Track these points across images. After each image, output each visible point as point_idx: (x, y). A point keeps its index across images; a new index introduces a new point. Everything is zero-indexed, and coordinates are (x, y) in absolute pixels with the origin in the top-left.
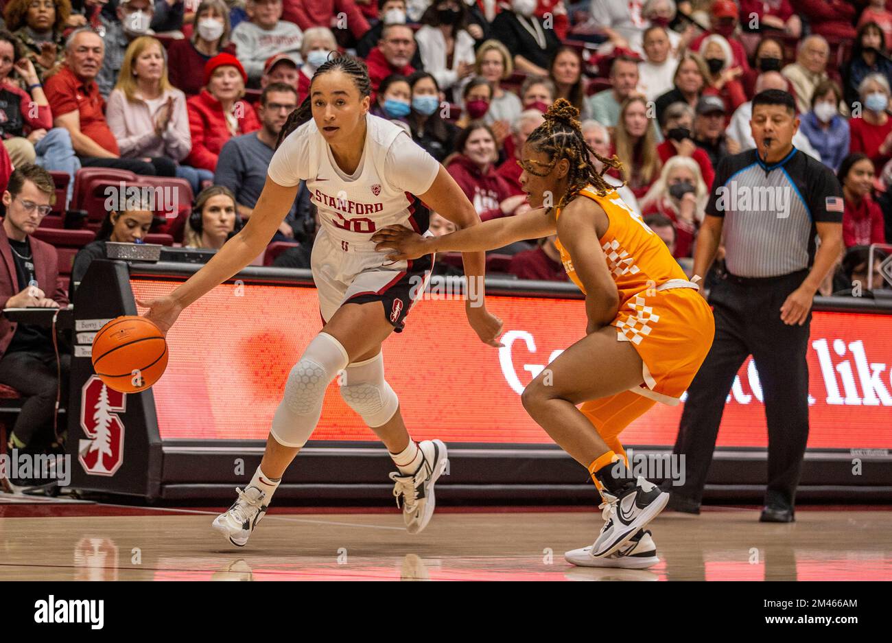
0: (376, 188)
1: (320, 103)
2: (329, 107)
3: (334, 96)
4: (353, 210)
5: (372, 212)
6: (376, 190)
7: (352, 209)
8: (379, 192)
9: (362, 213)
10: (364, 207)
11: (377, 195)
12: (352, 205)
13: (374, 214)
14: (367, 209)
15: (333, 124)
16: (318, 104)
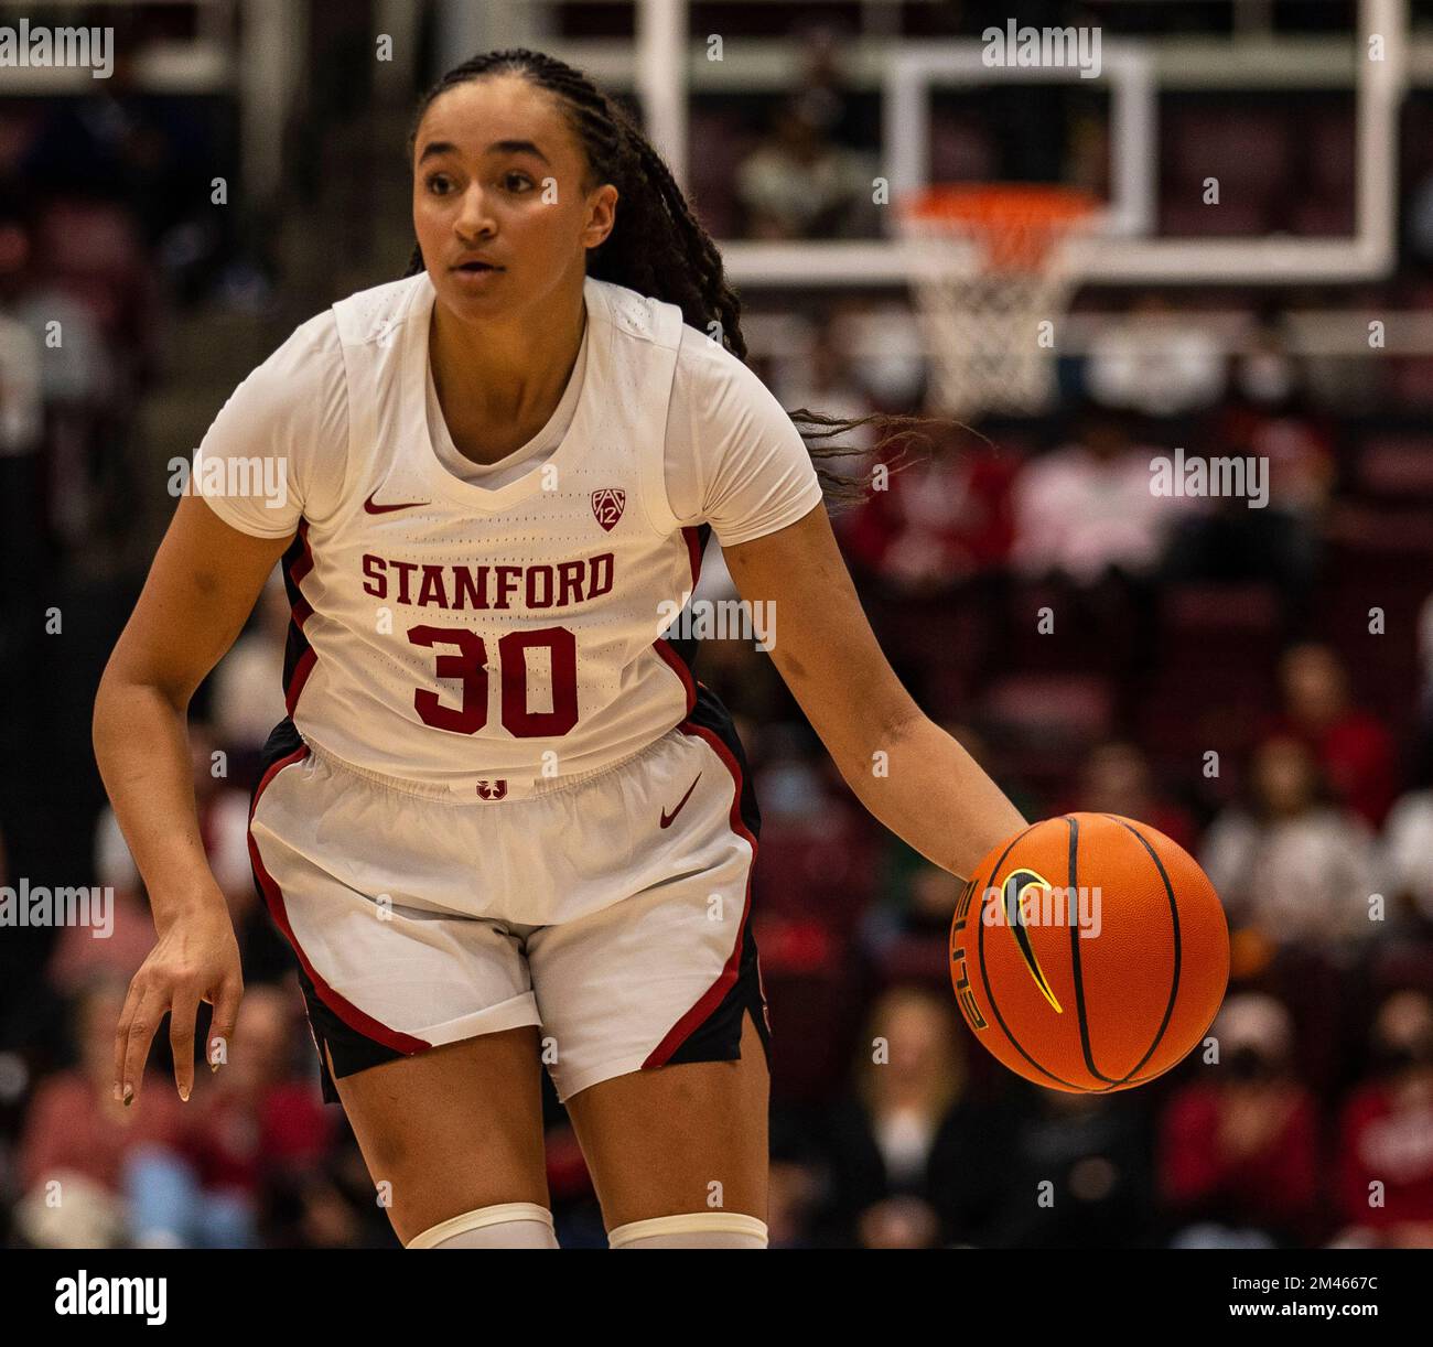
0: (609, 503)
1: (443, 185)
2: (474, 193)
3: (499, 156)
4: (517, 599)
5: (579, 598)
6: (609, 510)
7: (509, 594)
8: (617, 516)
9: (547, 603)
10: (556, 574)
11: (608, 527)
12: (510, 579)
13: (586, 604)
14: (565, 582)
15: (487, 252)
16: (436, 188)
